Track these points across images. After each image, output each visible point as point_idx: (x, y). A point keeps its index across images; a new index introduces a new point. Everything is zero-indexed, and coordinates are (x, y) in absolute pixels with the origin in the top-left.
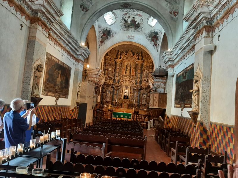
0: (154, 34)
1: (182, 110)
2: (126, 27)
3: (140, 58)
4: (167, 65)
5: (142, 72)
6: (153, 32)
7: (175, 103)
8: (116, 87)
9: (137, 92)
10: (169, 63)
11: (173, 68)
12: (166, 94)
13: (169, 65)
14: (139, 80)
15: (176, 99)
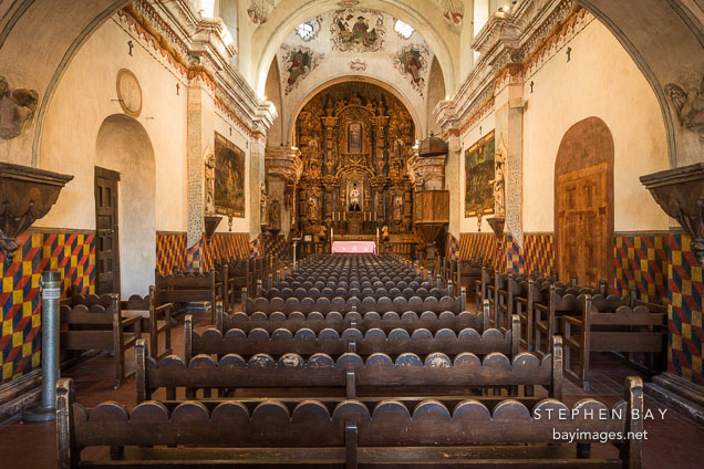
0: (411, 56)
1: (479, 221)
2: (344, 42)
3: (380, 110)
4: (446, 130)
5: (387, 145)
6: (409, 50)
7: (466, 209)
8: (331, 183)
9: (381, 192)
10: (450, 126)
11: (458, 136)
12: (448, 191)
13: (450, 130)
14: (381, 163)
15: (468, 200)
